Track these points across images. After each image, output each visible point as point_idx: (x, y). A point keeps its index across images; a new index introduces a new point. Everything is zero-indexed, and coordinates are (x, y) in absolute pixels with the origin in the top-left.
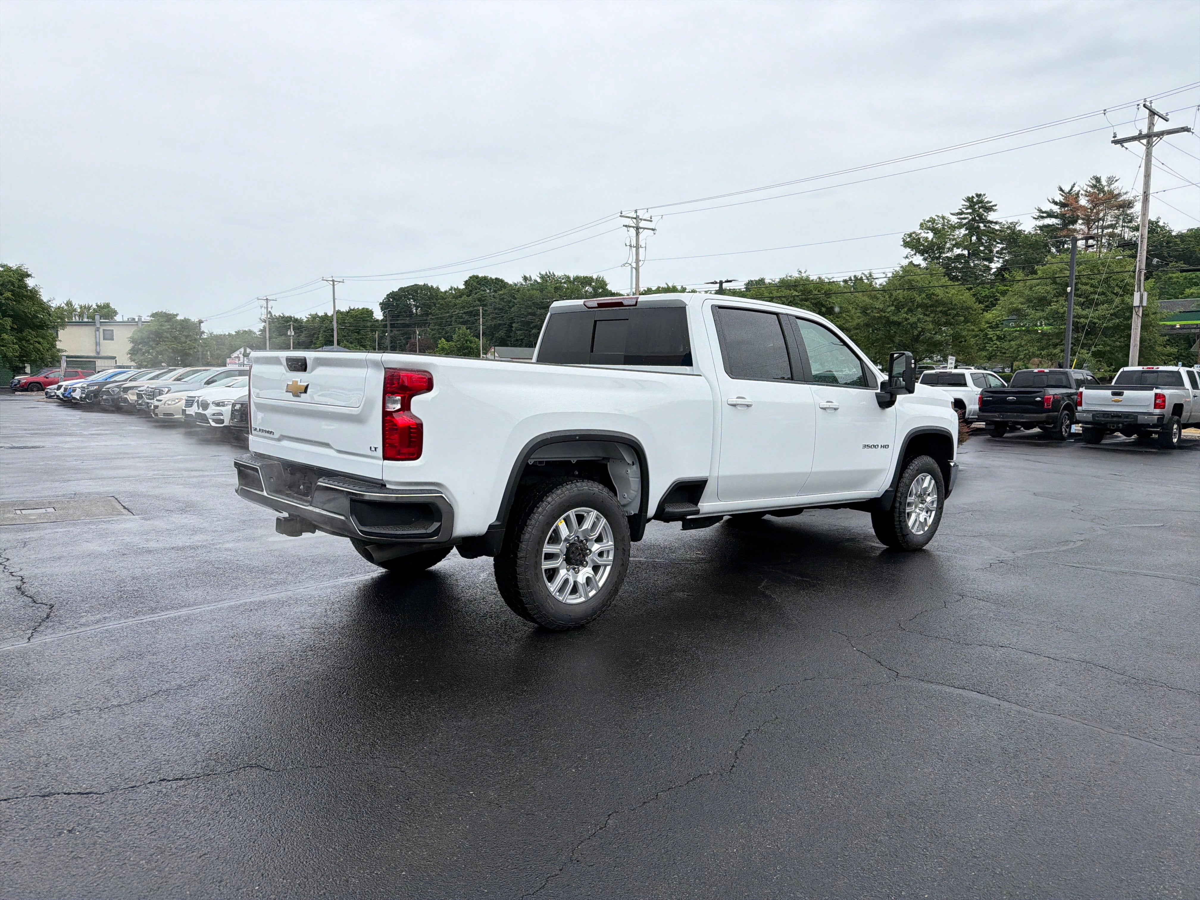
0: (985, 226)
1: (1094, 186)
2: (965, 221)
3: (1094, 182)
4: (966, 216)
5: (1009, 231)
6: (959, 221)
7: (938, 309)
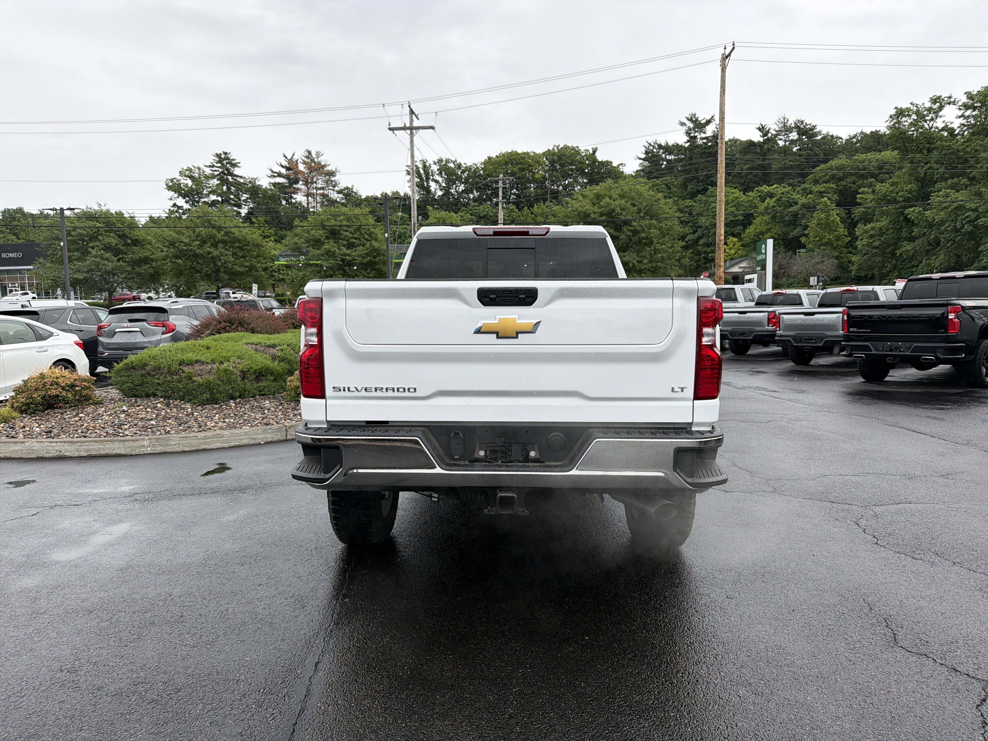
0: (232, 179)
1: (308, 157)
2: (216, 173)
3: (307, 154)
4: (217, 169)
5: (250, 185)
6: (212, 172)
7: (235, 245)
